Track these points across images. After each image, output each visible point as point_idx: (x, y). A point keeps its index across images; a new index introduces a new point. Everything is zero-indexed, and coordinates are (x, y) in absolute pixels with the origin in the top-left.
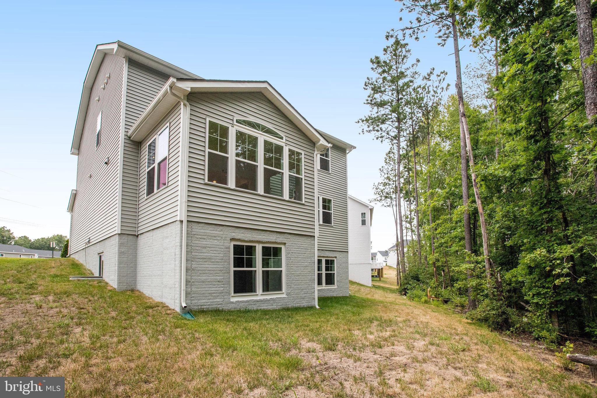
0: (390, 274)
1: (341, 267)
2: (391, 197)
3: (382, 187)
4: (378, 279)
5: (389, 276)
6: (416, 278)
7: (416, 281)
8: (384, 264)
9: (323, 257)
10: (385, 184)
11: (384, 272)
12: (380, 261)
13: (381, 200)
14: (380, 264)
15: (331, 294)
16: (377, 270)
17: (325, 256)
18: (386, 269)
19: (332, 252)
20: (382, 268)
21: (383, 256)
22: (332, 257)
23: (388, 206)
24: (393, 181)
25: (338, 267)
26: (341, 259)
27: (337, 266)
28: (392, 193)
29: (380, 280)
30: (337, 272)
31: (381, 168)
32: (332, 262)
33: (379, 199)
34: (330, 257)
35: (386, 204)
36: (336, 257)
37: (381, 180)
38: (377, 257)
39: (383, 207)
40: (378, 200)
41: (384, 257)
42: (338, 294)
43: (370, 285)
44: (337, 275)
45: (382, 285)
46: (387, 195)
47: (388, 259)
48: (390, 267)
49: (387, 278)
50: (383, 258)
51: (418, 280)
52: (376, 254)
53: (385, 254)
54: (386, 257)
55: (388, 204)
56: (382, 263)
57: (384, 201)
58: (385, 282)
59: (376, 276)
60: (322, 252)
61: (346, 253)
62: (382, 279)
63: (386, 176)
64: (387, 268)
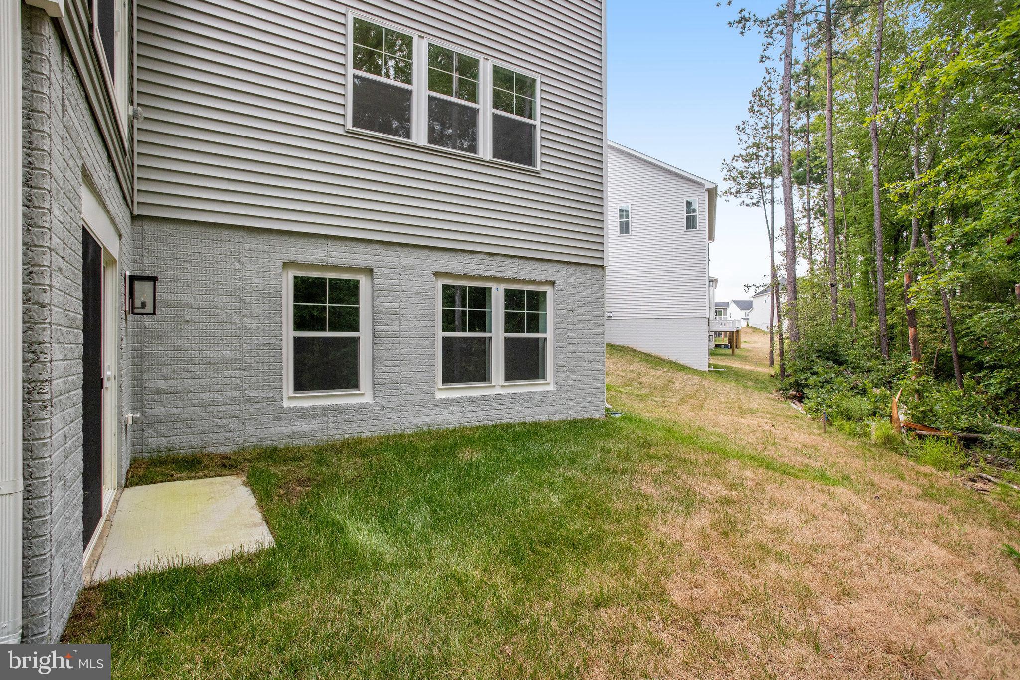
0: (755, 342)
1: (572, 316)
2: (761, 184)
3: (740, 165)
4: (729, 351)
5: (753, 345)
6: (834, 357)
7: (831, 363)
8: (743, 324)
9: (496, 279)
10: (748, 158)
11: (742, 338)
12: (735, 317)
13: (738, 192)
14: (734, 321)
15: (526, 412)
16: (728, 333)
17: (502, 275)
18: (746, 333)
19: (533, 263)
20: (738, 331)
21: (742, 309)
22: (534, 282)
23: (754, 204)
24: (768, 149)
25: (559, 318)
26: (571, 290)
27: (557, 316)
28: (763, 175)
29: (733, 354)
30: (557, 337)
31: (740, 123)
32: (537, 300)
33: (733, 190)
34: (524, 282)
35: (748, 201)
36: (553, 283)
37: (740, 150)
38: (729, 311)
39: (744, 207)
40: (731, 193)
41: (744, 312)
42: (557, 412)
43: (705, 368)
44: (557, 348)
45: (735, 364)
46: (752, 181)
47: (751, 314)
48: (755, 330)
49: (748, 350)
50: (741, 314)
51: (840, 363)
52: (727, 304)
53: (746, 306)
54: (747, 311)
55: (754, 201)
56: (739, 321)
57: (744, 195)
58: (744, 359)
59: (726, 346)
60: (491, 261)
61: (595, 272)
62: (737, 351)
63: (751, 141)
64: (749, 330)
